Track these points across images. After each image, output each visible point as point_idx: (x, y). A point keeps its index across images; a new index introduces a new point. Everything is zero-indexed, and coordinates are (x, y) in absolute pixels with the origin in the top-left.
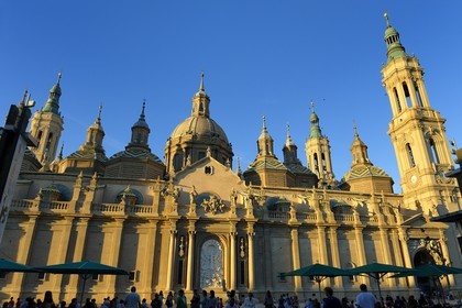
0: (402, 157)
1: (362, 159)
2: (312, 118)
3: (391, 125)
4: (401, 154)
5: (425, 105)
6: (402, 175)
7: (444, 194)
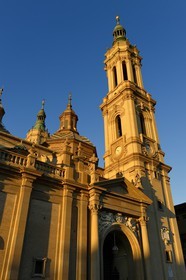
0: (110, 130)
1: (69, 127)
2: (40, 113)
3: (105, 100)
4: (110, 127)
5: (140, 84)
6: (107, 147)
7: (148, 167)
